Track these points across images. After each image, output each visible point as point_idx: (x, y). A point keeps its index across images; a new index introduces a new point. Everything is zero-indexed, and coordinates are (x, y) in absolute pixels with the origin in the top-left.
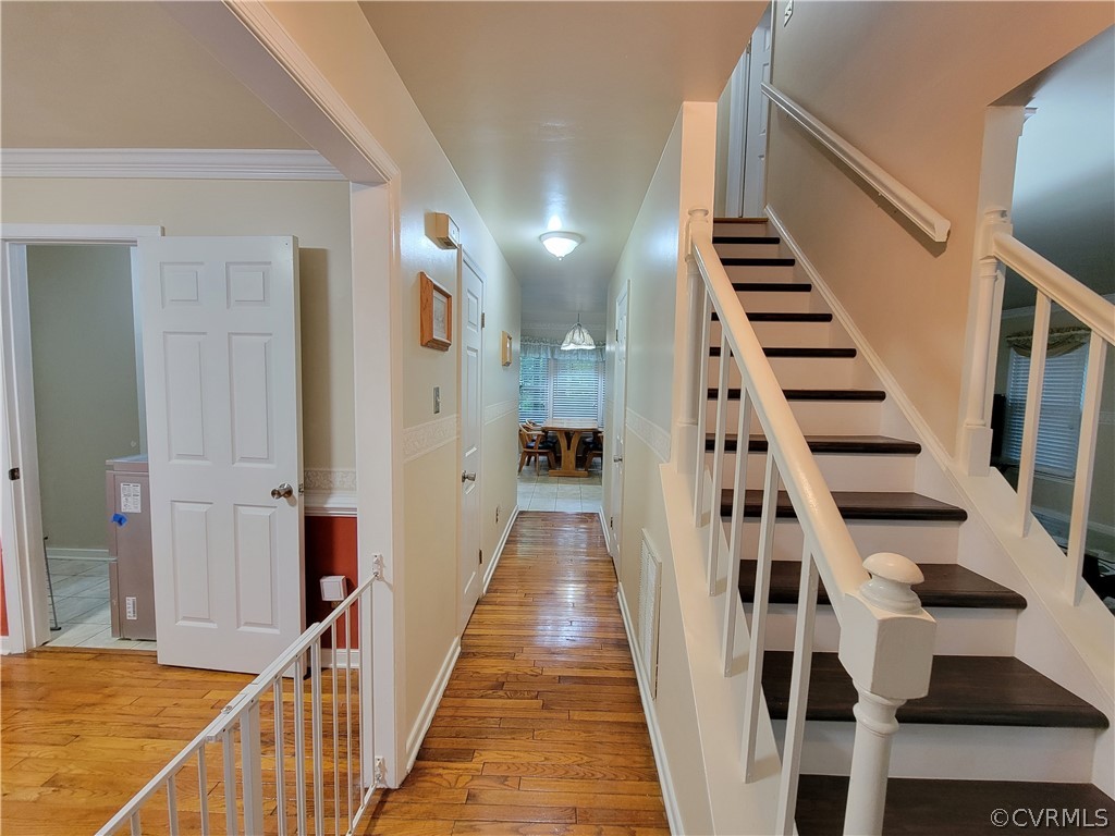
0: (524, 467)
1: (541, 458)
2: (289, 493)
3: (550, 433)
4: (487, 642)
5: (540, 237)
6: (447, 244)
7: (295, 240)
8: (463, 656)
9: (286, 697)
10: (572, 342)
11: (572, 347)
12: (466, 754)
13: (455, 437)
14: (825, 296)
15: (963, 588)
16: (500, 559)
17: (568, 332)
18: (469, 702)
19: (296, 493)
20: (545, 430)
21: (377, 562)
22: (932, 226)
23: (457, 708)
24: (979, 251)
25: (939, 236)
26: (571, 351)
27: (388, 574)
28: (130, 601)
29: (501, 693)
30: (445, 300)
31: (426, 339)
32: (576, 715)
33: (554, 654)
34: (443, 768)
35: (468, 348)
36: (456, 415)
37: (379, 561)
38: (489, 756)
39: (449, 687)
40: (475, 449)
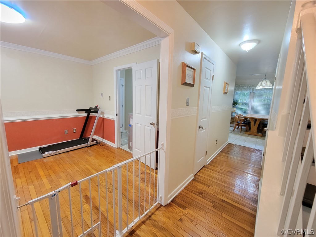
0: (235, 130)
1: (243, 127)
4: (202, 179)
5: (240, 45)
6: (196, 52)
8: (193, 180)
10: (261, 85)
11: (261, 87)
12: (184, 207)
13: (196, 114)
16: (216, 156)
17: (260, 82)
18: (191, 194)
19: (155, 125)
20: (246, 118)
23: (187, 194)
26: (261, 89)
27: (164, 148)
28: (131, 142)
29: (201, 195)
30: (193, 70)
31: (183, 83)
33: (223, 191)
34: (177, 208)
35: (204, 86)
36: (197, 107)
37: (163, 145)
38: (191, 212)
39: (186, 187)
40: (206, 119)
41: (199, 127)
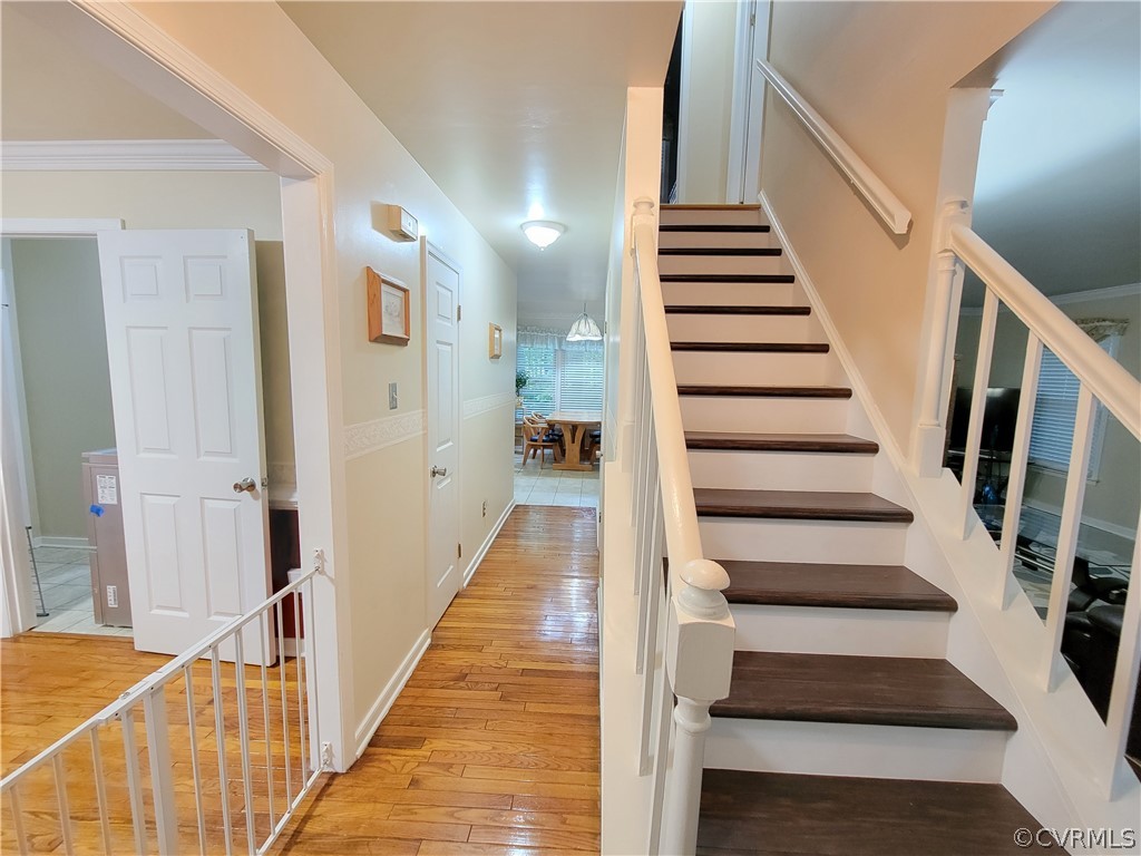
0: (529, 461)
1: (547, 451)
2: (251, 487)
3: (557, 427)
4: (457, 634)
5: (521, 226)
6: (404, 237)
7: (251, 233)
8: (432, 647)
9: (251, 684)
10: (578, 333)
11: (578, 338)
12: (416, 742)
13: (421, 432)
14: (806, 290)
15: (907, 591)
16: (488, 553)
17: (574, 322)
18: (430, 692)
19: (258, 486)
20: (551, 425)
21: (318, 556)
22: (892, 217)
23: (417, 698)
24: (937, 246)
25: (899, 228)
26: (579, 342)
27: (330, 567)
28: (111, 589)
29: (462, 684)
30: (401, 294)
31: (375, 335)
32: (531, 707)
33: (522, 647)
34: (393, 755)
35: (438, 342)
36: (421, 410)
37: (320, 556)
38: (439, 744)
39: (412, 678)
40: (450, 443)
41: (434, 473)
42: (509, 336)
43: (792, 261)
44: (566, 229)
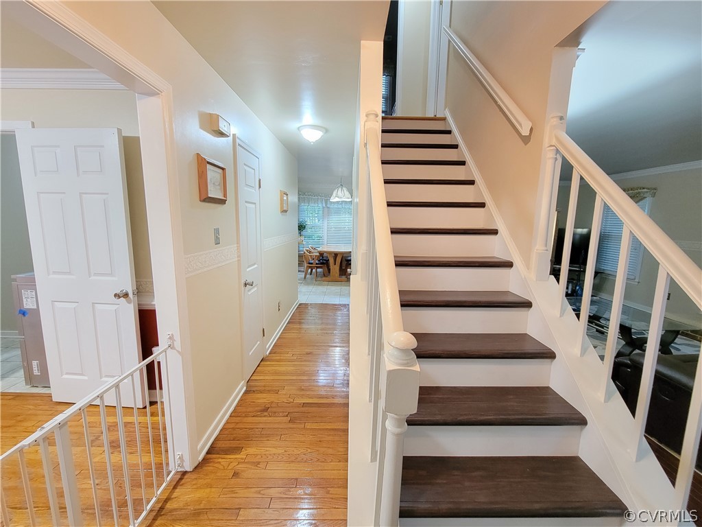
0: (308, 276)
1: (319, 270)
2: (126, 295)
3: (325, 255)
4: (263, 384)
5: (299, 128)
6: (222, 134)
7: (119, 131)
8: (246, 392)
9: (129, 419)
10: (337, 196)
11: (337, 199)
12: (237, 450)
13: (236, 259)
14: (472, 170)
15: (529, 348)
16: (282, 333)
17: (335, 190)
18: (245, 420)
19: (131, 295)
20: (321, 254)
21: (170, 338)
22: (520, 125)
23: (237, 423)
24: (546, 143)
25: (525, 132)
26: (338, 202)
27: (178, 344)
28: (35, 363)
29: (266, 414)
30: (220, 171)
31: (202, 199)
32: (308, 426)
33: (303, 390)
34: (222, 458)
35: (246, 202)
36: (236, 245)
37: (171, 338)
38: (251, 451)
39: (234, 411)
40: (256, 266)
41: (246, 285)
42: (293, 198)
43: (464, 152)
44: (327, 131)
